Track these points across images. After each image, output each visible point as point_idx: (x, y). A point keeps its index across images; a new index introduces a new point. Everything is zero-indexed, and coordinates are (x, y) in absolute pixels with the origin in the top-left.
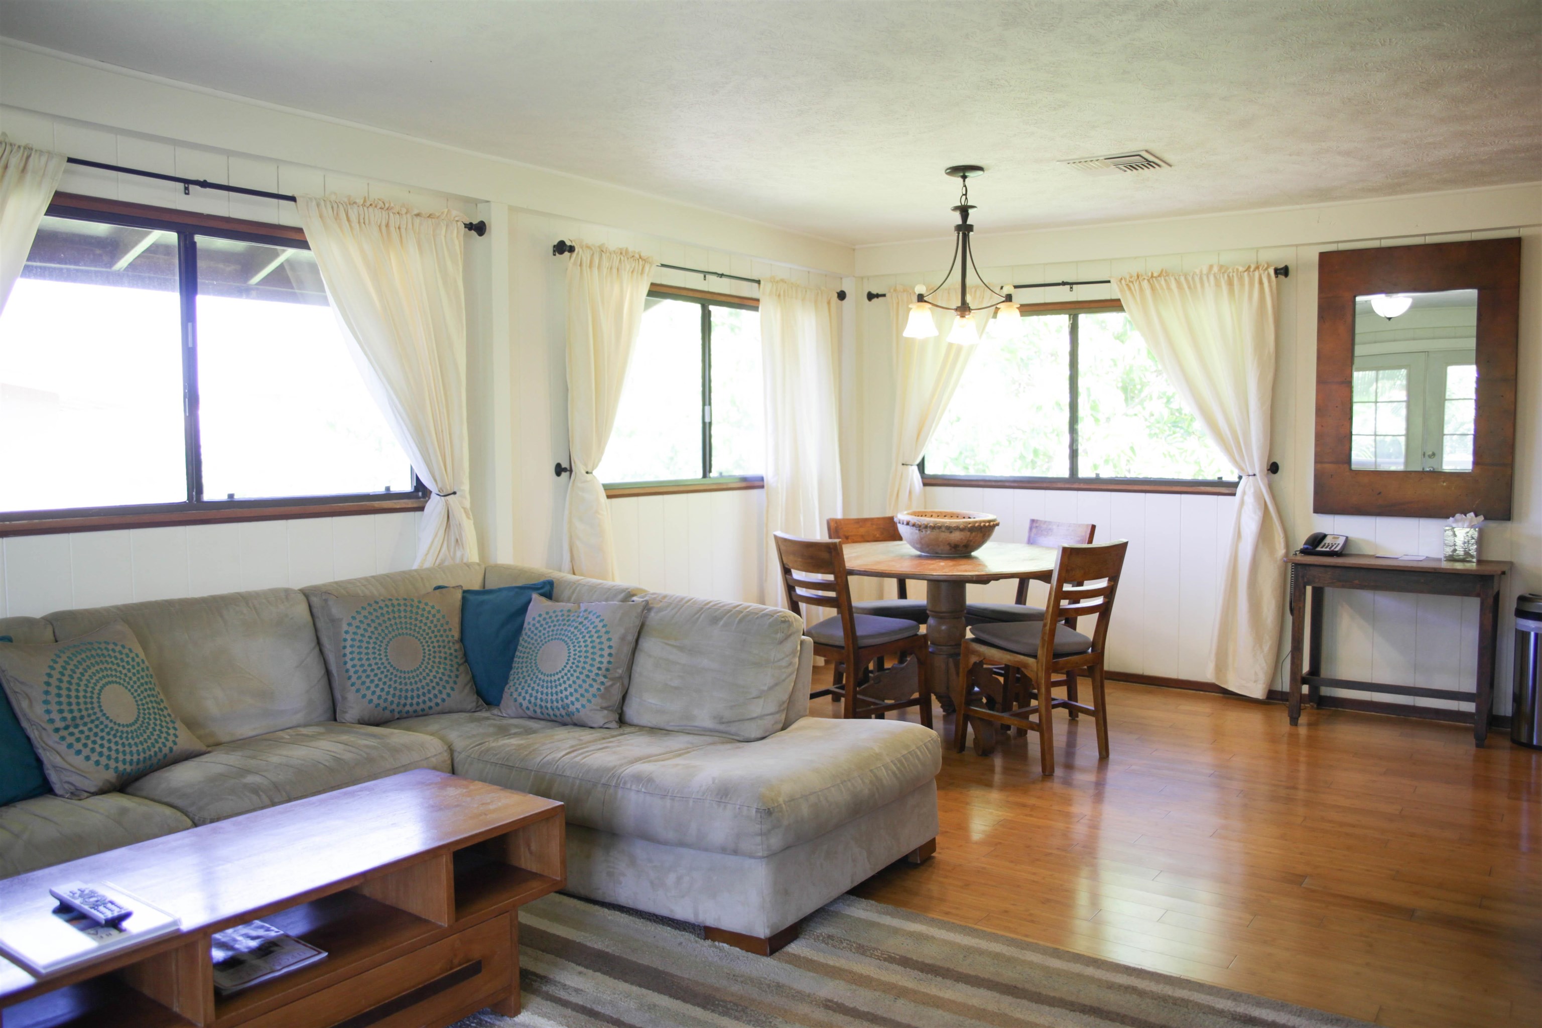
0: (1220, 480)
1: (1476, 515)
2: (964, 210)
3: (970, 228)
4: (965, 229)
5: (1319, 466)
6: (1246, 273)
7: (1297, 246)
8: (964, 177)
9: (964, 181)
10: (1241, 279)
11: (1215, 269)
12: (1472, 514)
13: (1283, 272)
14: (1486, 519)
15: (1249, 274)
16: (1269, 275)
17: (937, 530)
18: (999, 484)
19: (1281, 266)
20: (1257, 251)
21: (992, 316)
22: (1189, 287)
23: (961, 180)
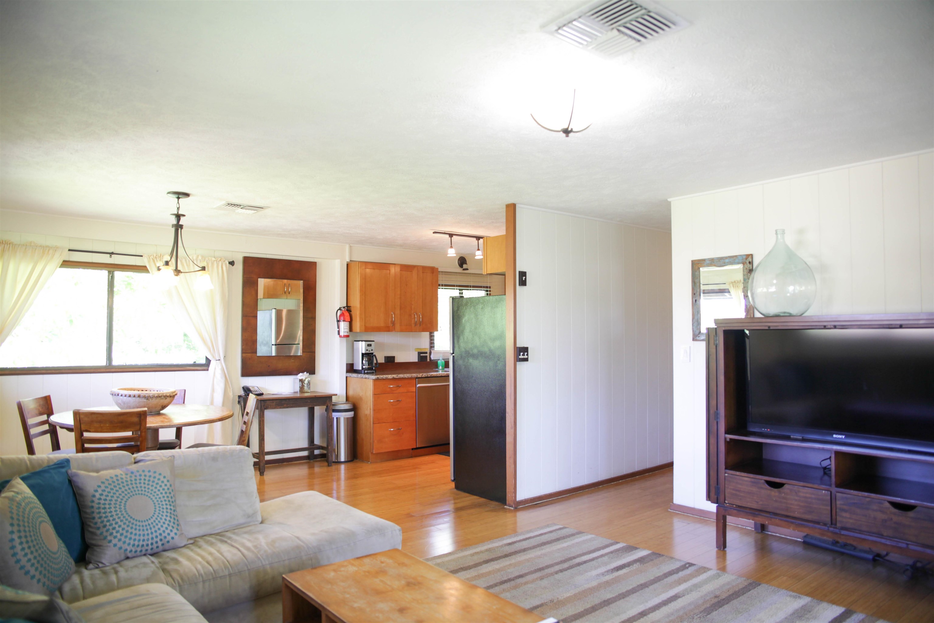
0: (195, 363)
1: (307, 373)
2: (178, 217)
3: (181, 227)
4: (178, 227)
5: (244, 355)
6: (215, 262)
7: (232, 251)
8: (178, 198)
9: (178, 200)
10: (213, 264)
11: (200, 258)
12: (306, 373)
13: (232, 263)
14: (310, 374)
15: (217, 263)
16: (226, 264)
17: (159, 398)
18: (57, 371)
19: (231, 261)
20: (214, 251)
21: (59, 266)
22: (187, 265)
23: (177, 199)
